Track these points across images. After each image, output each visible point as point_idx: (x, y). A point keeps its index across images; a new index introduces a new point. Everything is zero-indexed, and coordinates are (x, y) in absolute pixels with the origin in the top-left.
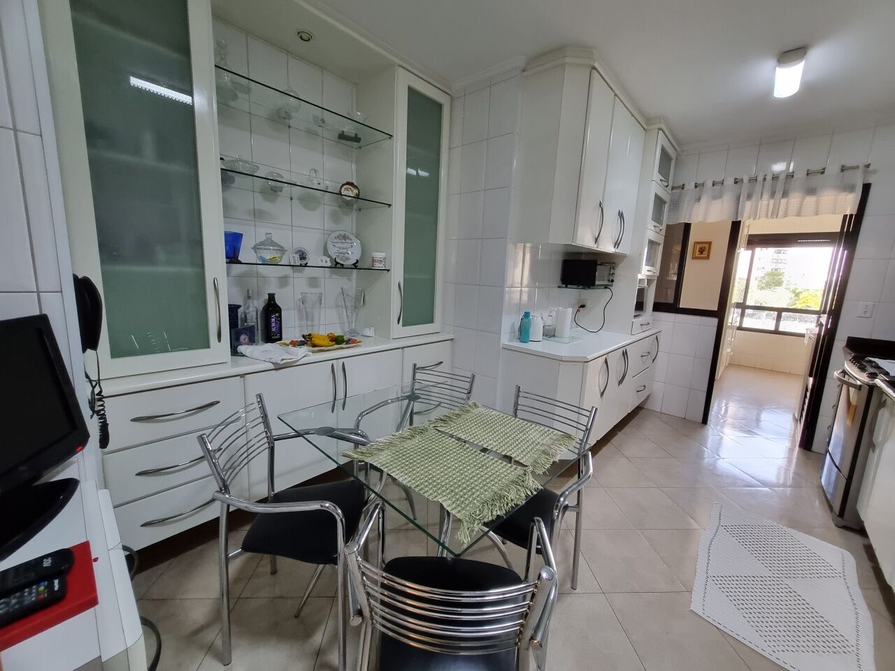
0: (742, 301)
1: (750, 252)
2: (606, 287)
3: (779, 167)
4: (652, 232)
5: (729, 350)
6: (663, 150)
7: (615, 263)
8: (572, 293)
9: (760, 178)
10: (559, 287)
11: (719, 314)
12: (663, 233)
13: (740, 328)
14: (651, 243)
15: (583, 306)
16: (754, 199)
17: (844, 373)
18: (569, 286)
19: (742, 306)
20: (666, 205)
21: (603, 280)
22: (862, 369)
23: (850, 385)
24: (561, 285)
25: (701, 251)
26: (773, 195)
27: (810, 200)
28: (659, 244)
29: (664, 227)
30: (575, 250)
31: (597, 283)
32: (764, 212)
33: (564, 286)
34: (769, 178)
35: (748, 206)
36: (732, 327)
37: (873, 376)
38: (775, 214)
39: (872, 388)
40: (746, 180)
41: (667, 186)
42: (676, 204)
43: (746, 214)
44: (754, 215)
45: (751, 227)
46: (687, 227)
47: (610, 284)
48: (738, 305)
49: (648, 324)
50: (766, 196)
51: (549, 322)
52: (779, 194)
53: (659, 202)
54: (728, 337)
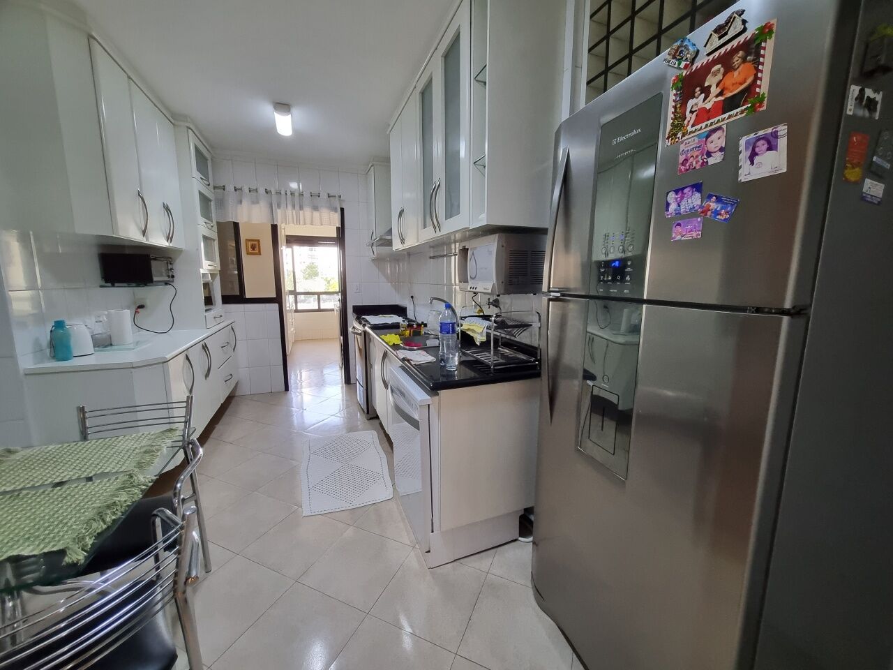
0: (293, 289)
1: (290, 249)
2: (166, 283)
3: (294, 185)
4: (203, 228)
5: (292, 329)
6: (197, 150)
7: (170, 258)
8: (122, 293)
9: (283, 193)
10: (101, 286)
11: (278, 300)
12: (215, 229)
13: (296, 311)
14: (205, 238)
15: (141, 307)
16: (282, 208)
17: (354, 328)
18: (116, 285)
19: (295, 293)
20: (212, 203)
21: (161, 275)
22: (360, 323)
23: (357, 334)
24: (104, 284)
25: (253, 247)
26: (294, 207)
27: (316, 214)
28: (214, 240)
29: (214, 224)
30: (115, 242)
31: (155, 279)
32: (291, 220)
33: (109, 284)
34: (289, 193)
35: (279, 213)
36: (290, 311)
37: (364, 325)
38: (298, 222)
39: (365, 332)
40: (273, 192)
41: (209, 185)
42: (221, 203)
43: (279, 221)
44: (285, 220)
45: (285, 230)
46: (236, 225)
47: (171, 279)
48: (291, 293)
49: (221, 316)
50: (290, 207)
51: (99, 329)
52: (297, 207)
53: (205, 200)
54: (289, 319)
